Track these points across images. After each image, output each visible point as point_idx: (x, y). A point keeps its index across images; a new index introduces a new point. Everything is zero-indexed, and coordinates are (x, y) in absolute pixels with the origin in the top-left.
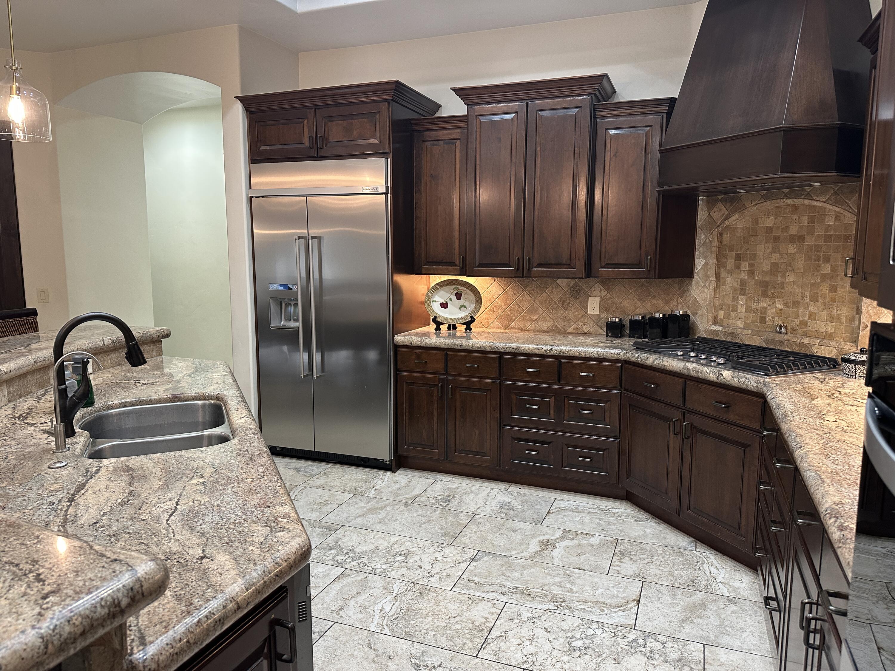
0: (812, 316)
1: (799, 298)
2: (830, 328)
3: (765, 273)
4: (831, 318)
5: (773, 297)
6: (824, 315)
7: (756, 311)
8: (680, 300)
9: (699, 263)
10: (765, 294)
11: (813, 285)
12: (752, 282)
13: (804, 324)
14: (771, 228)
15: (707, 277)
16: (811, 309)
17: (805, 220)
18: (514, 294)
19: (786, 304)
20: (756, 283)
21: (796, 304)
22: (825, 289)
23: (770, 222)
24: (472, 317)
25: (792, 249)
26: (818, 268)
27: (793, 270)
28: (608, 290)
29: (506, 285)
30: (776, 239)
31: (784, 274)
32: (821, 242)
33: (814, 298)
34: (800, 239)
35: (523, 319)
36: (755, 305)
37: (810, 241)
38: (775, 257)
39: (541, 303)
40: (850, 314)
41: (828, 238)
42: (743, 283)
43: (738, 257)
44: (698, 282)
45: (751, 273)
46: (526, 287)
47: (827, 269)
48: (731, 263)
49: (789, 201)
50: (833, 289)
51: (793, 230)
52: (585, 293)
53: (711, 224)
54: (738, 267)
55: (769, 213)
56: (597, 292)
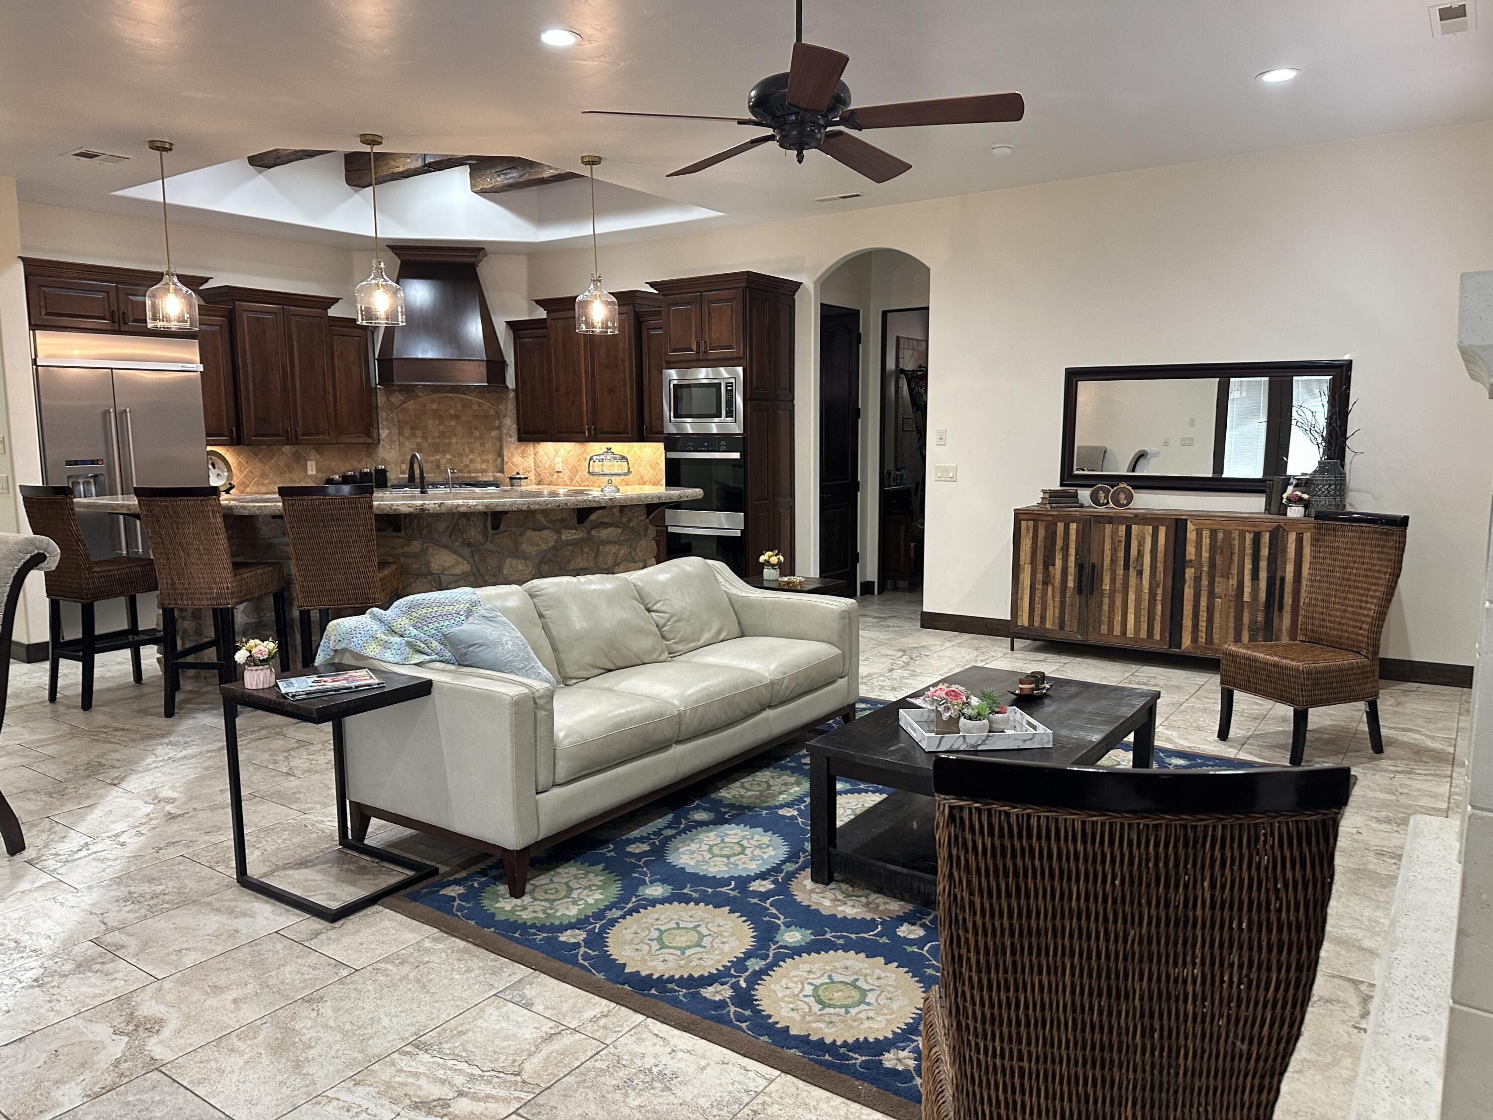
0: (471, 461)
1: (461, 451)
2: (484, 466)
3: (434, 438)
4: (483, 461)
5: (444, 452)
6: (479, 460)
7: (432, 462)
8: (368, 459)
9: (384, 433)
10: (437, 451)
11: (469, 443)
12: (426, 444)
13: (467, 466)
14: (436, 410)
15: (391, 442)
16: (471, 457)
17: (459, 406)
18: (247, 462)
19: (453, 456)
20: (430, 444)
21: (460, 455)
22: (477, 445)
23: (435, 406)
24: (230, 484)
25: (453, 423)
26: (471, 434)
27: (455, 435)
28: (321, 454)
29: (239, 454)
30: (441, 417)
31: (450, 438)
32: (471, 418)
33: (471, 451)
34: (457, 417)
35: (256, 484)
36: (431, 459)
37: (464, 418)
38: (441, 428)
39: (271, 469)
40: (494, 458)
41: (475, 417)
42: (418, 444)
43: (413, 428)
44: (384, 446)
45: (425, 438)
46: (256, 455)
47: (477, 434)
48: (407, 433)
49: (451, 395)
50: (483, 445)
51: (452, 412)
52: (304, 458)
53: (391, 406)
54: (414, 435)
55: (433, 401)
56: (313, 457)
